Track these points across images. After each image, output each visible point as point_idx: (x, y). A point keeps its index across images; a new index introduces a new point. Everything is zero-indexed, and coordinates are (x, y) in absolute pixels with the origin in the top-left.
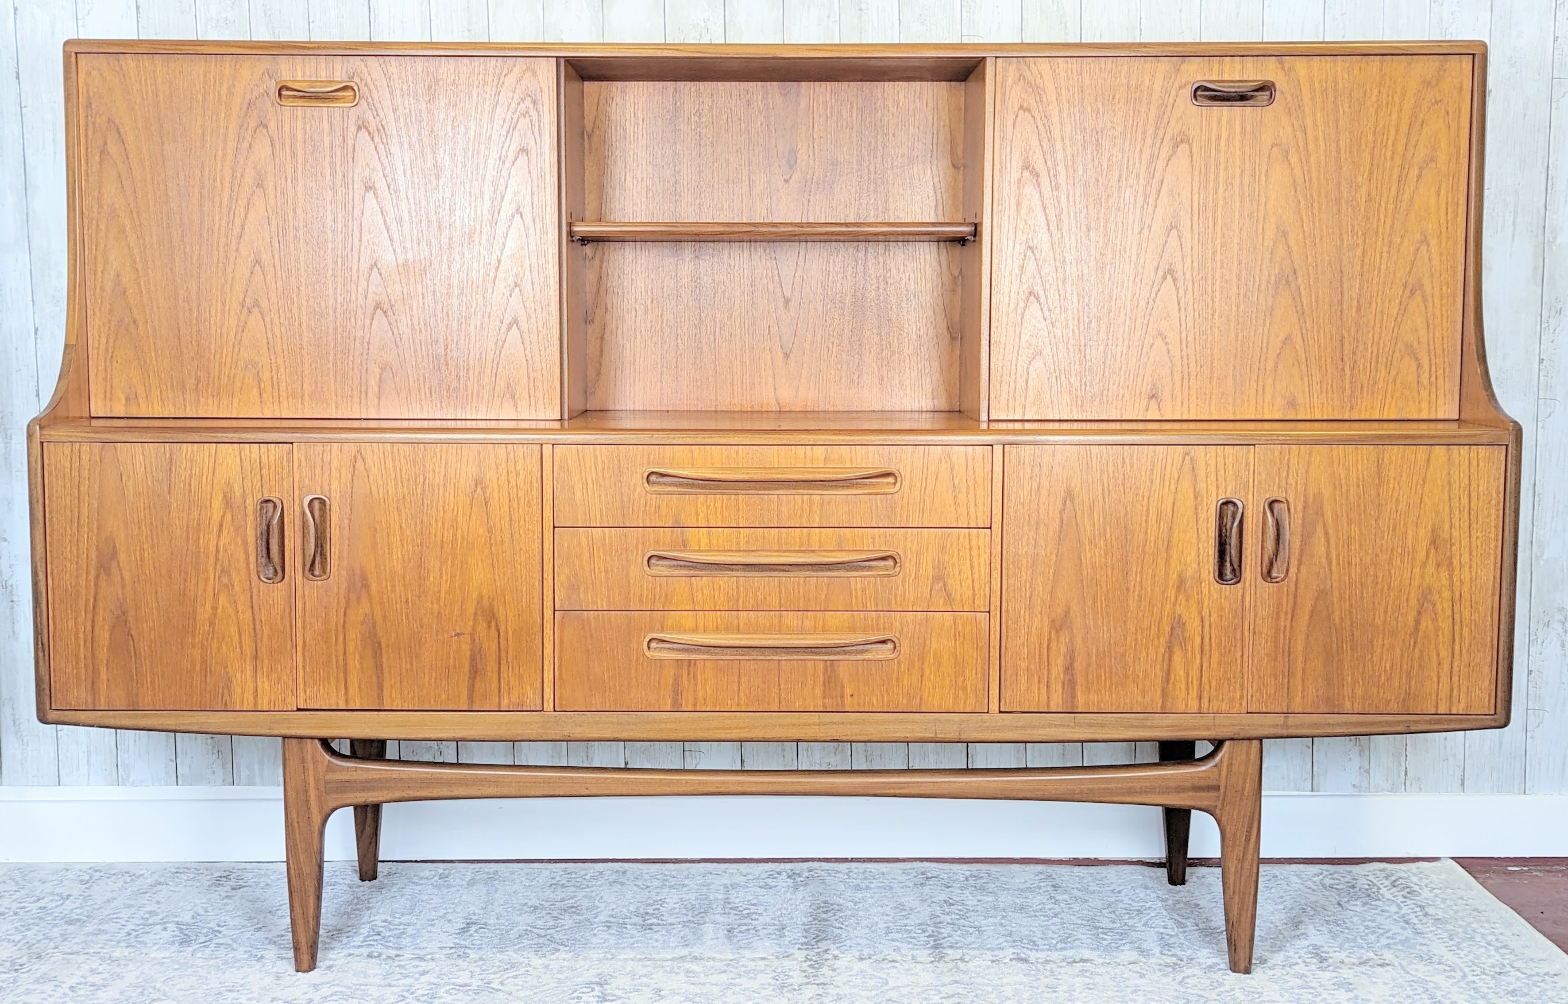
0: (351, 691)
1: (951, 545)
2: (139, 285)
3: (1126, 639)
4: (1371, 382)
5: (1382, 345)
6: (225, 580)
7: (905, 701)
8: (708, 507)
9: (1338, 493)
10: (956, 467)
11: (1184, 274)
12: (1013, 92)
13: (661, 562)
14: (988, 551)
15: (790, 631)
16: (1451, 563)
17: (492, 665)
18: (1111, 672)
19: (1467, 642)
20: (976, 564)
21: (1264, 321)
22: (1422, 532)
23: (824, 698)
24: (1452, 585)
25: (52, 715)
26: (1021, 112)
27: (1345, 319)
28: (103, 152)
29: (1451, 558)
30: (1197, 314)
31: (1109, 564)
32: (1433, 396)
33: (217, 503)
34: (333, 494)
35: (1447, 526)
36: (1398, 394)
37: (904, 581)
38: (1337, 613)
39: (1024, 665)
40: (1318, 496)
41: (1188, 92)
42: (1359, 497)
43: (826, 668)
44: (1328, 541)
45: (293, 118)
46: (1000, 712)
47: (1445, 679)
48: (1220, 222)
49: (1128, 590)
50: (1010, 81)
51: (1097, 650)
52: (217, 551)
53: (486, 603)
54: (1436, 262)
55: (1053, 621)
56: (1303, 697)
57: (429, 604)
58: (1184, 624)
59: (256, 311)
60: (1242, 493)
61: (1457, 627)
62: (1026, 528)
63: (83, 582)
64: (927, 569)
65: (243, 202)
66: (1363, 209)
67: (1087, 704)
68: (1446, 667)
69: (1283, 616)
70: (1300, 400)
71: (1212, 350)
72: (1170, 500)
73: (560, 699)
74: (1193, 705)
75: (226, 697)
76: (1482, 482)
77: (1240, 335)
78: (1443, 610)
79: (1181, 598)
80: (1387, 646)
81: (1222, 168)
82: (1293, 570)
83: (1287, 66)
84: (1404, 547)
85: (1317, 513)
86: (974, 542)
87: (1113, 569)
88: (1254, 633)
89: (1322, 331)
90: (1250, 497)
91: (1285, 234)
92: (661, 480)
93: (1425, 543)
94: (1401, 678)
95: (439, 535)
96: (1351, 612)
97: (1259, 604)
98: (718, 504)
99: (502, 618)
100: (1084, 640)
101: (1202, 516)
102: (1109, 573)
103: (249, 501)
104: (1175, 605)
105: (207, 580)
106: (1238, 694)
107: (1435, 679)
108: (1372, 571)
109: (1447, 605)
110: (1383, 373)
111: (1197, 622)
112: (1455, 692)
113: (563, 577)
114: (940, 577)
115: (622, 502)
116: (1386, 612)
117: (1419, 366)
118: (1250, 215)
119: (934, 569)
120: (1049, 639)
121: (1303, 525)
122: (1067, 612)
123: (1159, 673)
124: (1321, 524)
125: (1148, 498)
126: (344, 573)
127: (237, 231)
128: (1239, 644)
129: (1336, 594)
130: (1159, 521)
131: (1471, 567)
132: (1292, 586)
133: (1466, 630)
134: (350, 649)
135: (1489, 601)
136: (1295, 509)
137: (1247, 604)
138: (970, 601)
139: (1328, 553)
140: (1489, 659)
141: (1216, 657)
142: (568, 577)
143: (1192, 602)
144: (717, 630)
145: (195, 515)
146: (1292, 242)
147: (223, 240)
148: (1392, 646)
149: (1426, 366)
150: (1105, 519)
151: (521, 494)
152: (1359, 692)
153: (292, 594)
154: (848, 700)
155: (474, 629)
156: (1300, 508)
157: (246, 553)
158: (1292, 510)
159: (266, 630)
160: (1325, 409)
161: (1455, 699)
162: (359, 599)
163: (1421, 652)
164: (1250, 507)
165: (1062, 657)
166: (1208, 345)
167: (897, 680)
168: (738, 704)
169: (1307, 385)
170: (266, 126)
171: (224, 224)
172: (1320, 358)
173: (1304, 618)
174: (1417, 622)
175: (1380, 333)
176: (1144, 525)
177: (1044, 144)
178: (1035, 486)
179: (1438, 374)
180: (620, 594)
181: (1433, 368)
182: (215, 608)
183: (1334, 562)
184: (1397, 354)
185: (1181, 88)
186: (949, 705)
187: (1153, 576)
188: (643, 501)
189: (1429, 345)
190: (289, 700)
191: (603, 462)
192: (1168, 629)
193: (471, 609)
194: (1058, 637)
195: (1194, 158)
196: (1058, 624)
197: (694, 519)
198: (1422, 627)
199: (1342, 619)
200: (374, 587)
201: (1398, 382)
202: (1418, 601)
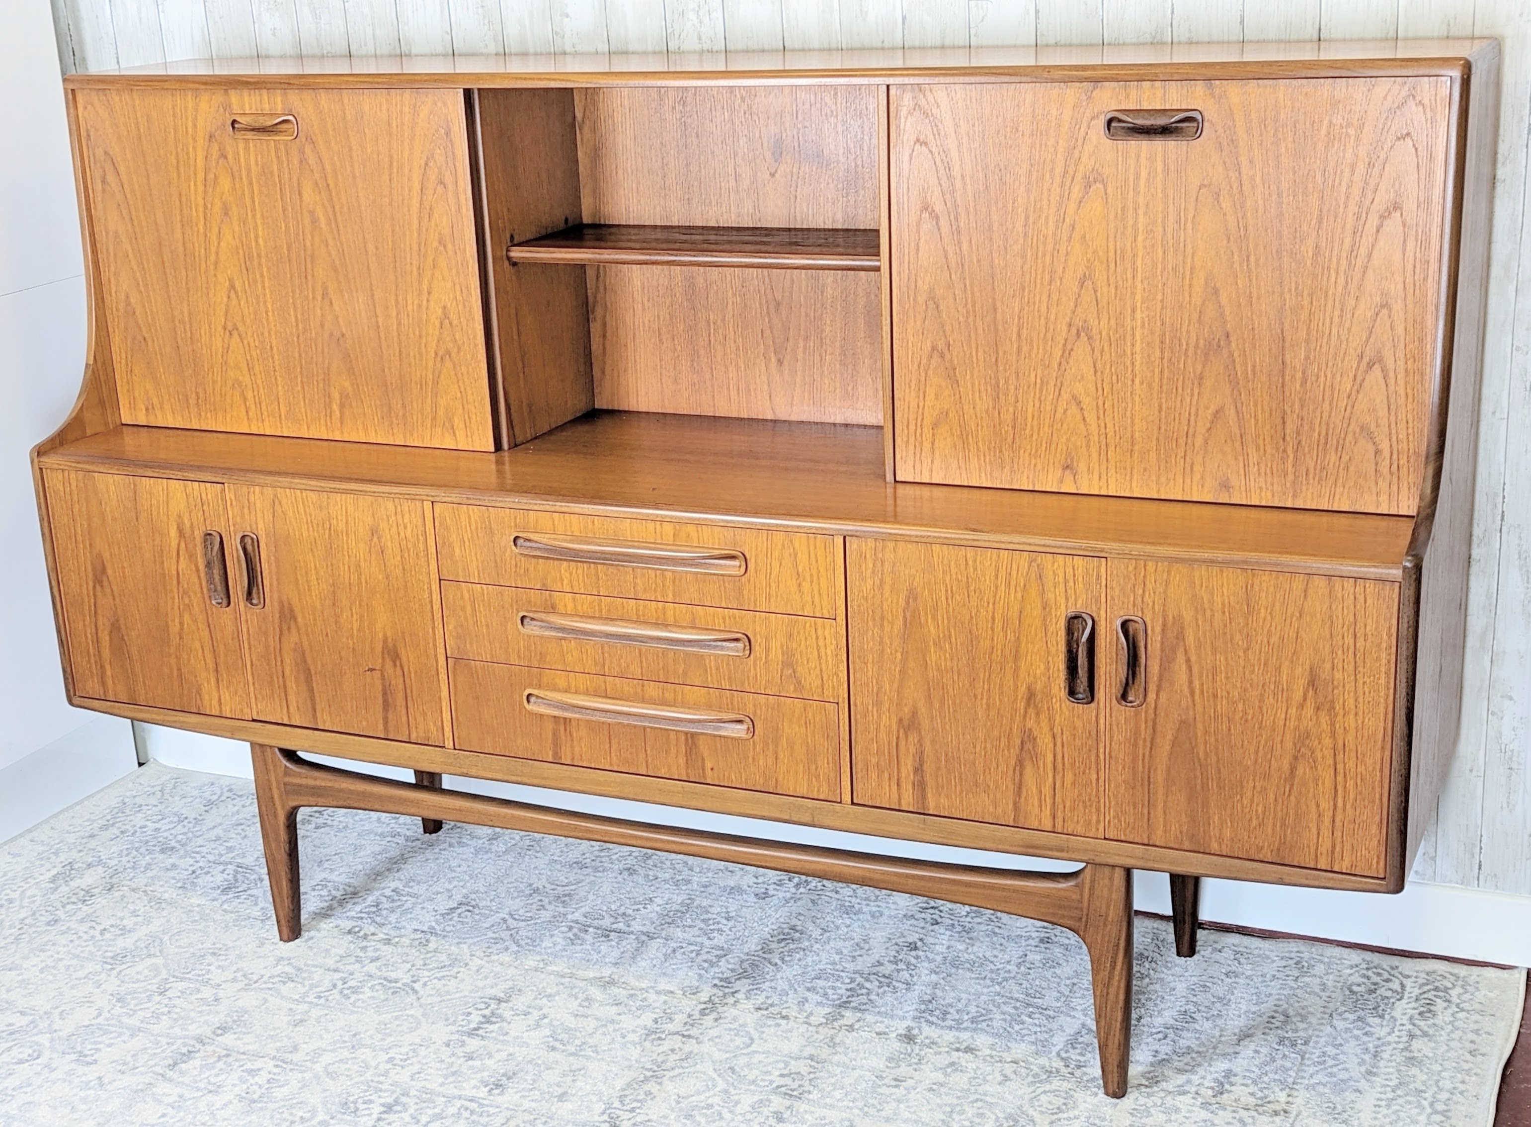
0: (292, 709)
1: (799, 633)
2: (144, 306)
3: (975, 747)
4: (1319, 467)
5: (1331, 426)
6: (187, 601)
7: (762, 781)
8: (571, 574)
9: (1200, 617)
10: (799, 555)
11: (1101, 333)
12: (908, 123)
13: (535, 623)
14: (834, 642)
15: (652, 702)
16: (1334, 708)
17: (400, 701)
18: (961, 779)
19: (1352, 796)
20: (823, 654)
21: (1192, 390)
22: (1299, 670)
23: (687, 768)
24: (1333, 734)
25: (76, 700)
26: (918, 146)
27: (1287, 393)
28: (104, 182)
29: (1333, 702)
30: (1114, 377)
31: (955, 668)
32: (1394, 488)
33: (173, 532)
34: (260, 532)
35: (1328, 666)
36: (1351, 483)
37: (755, 662)
38: (1202, 747)
39: (874, 760)
40: (1178, 620)
41: (1102, 122)
42: (1226, 626)
43: (687, 740)
44: (1190, 668)
45: (247, 149)
46: (853, 803)
47: (1326, 833)
48: (1139, 275)
49: (975, 696)
50: (904, 112)
51: (946, 755)
52: (178, 574)
53: (390, 643)
54: (1400, 330)
55: (901, 720)
56: (1165, 831)
57: (344, 640)
58: (1035, 739)
59: (235, 334)
60: (1094, 607)
61: (1340, 778)
62: (870, 623)
63: (85, 592)
64: (776, 654)
65: (215, 230)
66: (1309, 264)
67: (937, 807)
68: (1327, 820)
69: (1141, 743)
70: (1234, 481)
71: (1133, 421)
72: (1016, 608)
73: (459, 738)
74: (1047, 824)
75: (199, 701)
76: (1369, 621)
77: (1164, 406)
78: (1323, 758)
79: (1031, 711)
80: (1258, 789)
81: (1141, 211)
82: (1152, 696)
83: (1217, 91)
84: (1277, 683)
85: (1177, 638)
86: (820, 632)
87: (959, 674)
88: (1110, 757)
89: (1259, 408)
90: (1103, 613)
91: (1216, 292)
92: (528, 544)
93: (1302, 682)
94: (1274, 825)
95: (347, 576)
96: (1217, 748)
97: (1115, 727)
98: (580, 571)
99: (404, 659)
100: (933, 742)
101: (1052, 628)
102: (956, 678)
103: (196, 533)
104: (1025, 716)
105: (173, 598)
106: (1094, 818)
107: (1314, 831)
108: (1240, 707)
109: (1329, 753)
110: (1333, 458)
111: (1048, 739)
112: (1338, 849)
113: (451, 627)
114: (789, 662)
115: (496, 561)
116: (1257, 752)
117: (1377, 452)
118: (1174, 269)
119: (783, 654)
120: (898, 738)
121: (1162, 650)
122: (914, 713)
123: (1011, 787)
124: (1181, 650)
125: (994, 604)
126: (276, 604)
127: (213, 258)
128: (1093, 767)
129: (1200, 726)
130: (1004, 628)
131: (1356, 714)
132: (1151, 711)
133: (1350, 784)
134: (287, 672)
135: (1378, 755)
136: (1153, 630)
137: (1102, 726)
138: (820, 690)
139: (1191, 682)
140: (1377, 818)
141: (1069, 778)
142: (455, 628)
143: (1042, 717)
144: (587, 693)
145: (157, 542)
146: (1224, 301)
147: (203, 265)
148: (1264, 789)
149: (1386, 453)
150: (949, 621)
151: (410, 546)
152: (1228, 833)
153: (237, 619)
154: (708, 772)
155: (383, 666)
156: (1158, 629)
157: (199, 577)
158: (1149, 632)
159: (222, 647)
160: (1263, 494)
161: (1337, 855)
162: (289, 629)
163: (1298, 802)
164: (1103, 623)
165: (911, 758)
166: (1128, 414)
167: (754, 759)
168: (611, 765)
169: (1241, 465)
170: (226, 158)
171: (203, 251)
172: (1258, 436)
173: (1164, 747)
174: (1293, 770)
175: (1330, 412)
176: (990, 632)
177: (942, 182)
178: (878, 582)
179: (1401, 462)
180: (501, 648)
181: (1395, 456)
182: (181, 624)
183: (1197, 692)
184: (1350, 437)
185: (1093, 118)
186: (803, 791)
187: (1001, 686)
188: (513, 563)
189: (1389, 426)
190: (245, 711)
191: (476, 523)
192: (1018, 742)
193: (379, 648)
194: (907, 737)
195: (1110, 200)
196: (906, 723)
197: (559, 584)
198: (1300, 771)
199: (1207, 755)
200: (300, 620)
201: (1352, 469)
202: (1294, 744)
